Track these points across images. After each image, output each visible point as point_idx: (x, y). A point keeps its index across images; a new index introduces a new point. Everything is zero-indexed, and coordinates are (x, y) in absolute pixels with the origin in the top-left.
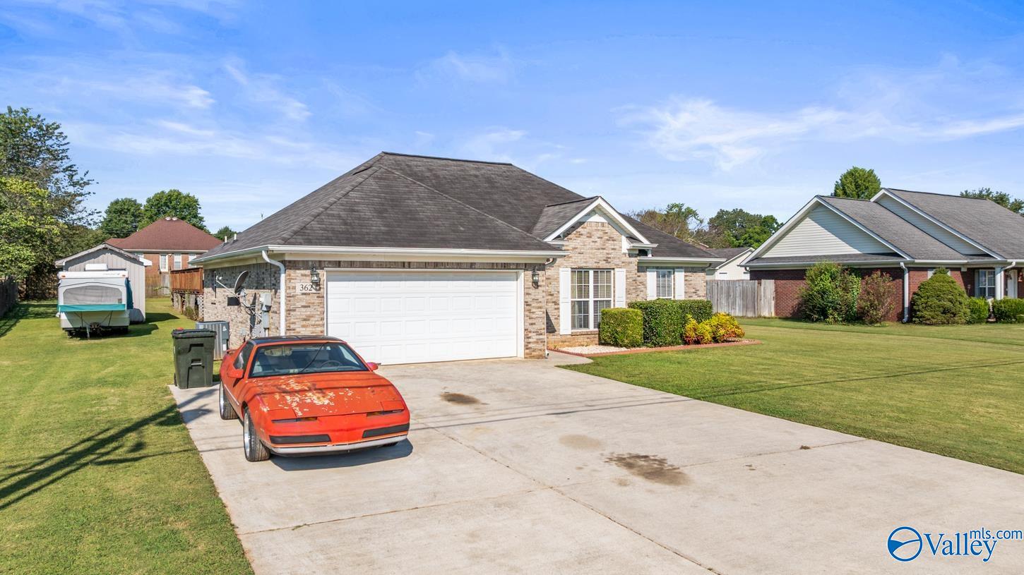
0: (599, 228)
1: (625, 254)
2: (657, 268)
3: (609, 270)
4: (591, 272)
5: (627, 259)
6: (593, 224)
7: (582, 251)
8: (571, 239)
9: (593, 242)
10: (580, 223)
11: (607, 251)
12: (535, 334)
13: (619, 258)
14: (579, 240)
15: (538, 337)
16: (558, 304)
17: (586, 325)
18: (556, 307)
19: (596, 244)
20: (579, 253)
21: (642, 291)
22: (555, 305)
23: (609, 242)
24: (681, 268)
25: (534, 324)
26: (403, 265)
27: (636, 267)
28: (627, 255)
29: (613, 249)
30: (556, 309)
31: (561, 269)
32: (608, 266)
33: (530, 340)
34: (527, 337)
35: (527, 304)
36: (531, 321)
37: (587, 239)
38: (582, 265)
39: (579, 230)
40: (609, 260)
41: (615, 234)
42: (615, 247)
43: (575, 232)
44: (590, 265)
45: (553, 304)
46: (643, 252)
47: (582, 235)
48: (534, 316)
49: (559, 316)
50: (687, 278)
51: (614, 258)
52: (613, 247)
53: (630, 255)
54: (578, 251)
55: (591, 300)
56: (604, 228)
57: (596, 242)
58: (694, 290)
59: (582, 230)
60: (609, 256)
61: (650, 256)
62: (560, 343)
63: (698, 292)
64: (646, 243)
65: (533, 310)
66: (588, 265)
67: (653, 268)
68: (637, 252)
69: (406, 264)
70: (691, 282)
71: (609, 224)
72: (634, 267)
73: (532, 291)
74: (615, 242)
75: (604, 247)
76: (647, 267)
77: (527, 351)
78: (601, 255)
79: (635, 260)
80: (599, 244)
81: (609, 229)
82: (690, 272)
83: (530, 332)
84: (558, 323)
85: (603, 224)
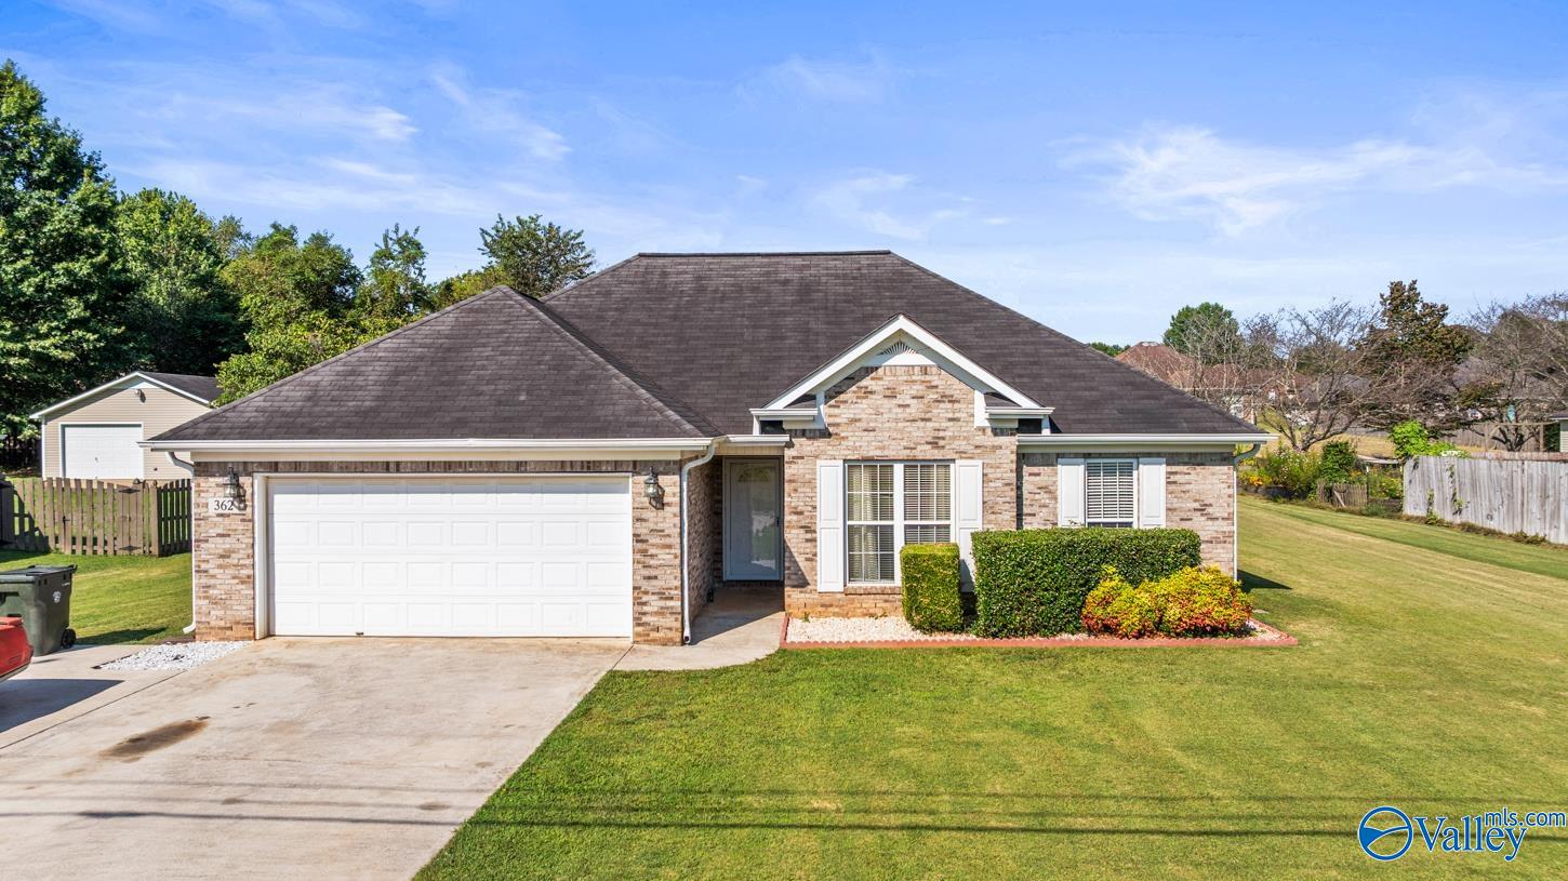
0: (914, 378)
1: (983, 430)
2: (1087, 456)
3: (945, 464)
4: (899, 469)
5: (990, 439)
6: (900, 371)
7: (872, 425)
8: (846, 402)
9: (900, 406)
10: (864, 371)
11: (937, 425)
12: (656, 597)
13: (965, 438)
14: (864, 403)
15: (662, 603)
16: (815, 532)
17: (887, 574)
18: (809, 536)
19: (908, 410)
20: (865, 430)
21: (1045, 506)
22: (807, 532)
23: (942, 405)
24: (1159, 455)
25: (656, 578)
26: (387, 467)
27: (1014, 457)
28: (989, 431)
29: (950, 420)
30: (807, 540)
31: (818, 461)
32: (937, 454)
33: (646, 609)
34: (638, 602)
35: (637, 538)
36: (646, 572)
37: (886, 401)
38: (871, 454)
39: (864, 383)
40: (941, 443)
41: (957, 387)
42: (957, 415)
43: (854, 388)
44: (890, 453)
45: (802, 531)
46: (1030, 425)
47: (871, 392)
48: (652, 562)
49: (815, 555)
50: (1173, 478)
51: (954, 438)
52: (951, 415)
53: (996, 432)
54: (863, 425)
55: (899, 523)
56: (928, 378)
57: (908, 406)
58: (1197, 505)
59: (873, 382)
60: (941, 434)
61: (1046, 432)
62: (820, 609)
63: (1209, 510)
64: (1026, 405)
65: (652, 551)
66: (886, 453)
67: (1076, 456)
68: (1016, 425)
69: (392, 466)
70: (1187, 487)
71: (940, 367)
72: (1008, 458)
73: (650, 514)
74: (956, 405)
75: (927, 416)
76: (1058, 456)
77: (640, 629)
78: (920, 432)
79: (1010, 442)
80: (915, 408)
81: (942, 380)
82: (1185, 464)
83: (646, 593)
84: (814, 569)
85: (925, 370)
